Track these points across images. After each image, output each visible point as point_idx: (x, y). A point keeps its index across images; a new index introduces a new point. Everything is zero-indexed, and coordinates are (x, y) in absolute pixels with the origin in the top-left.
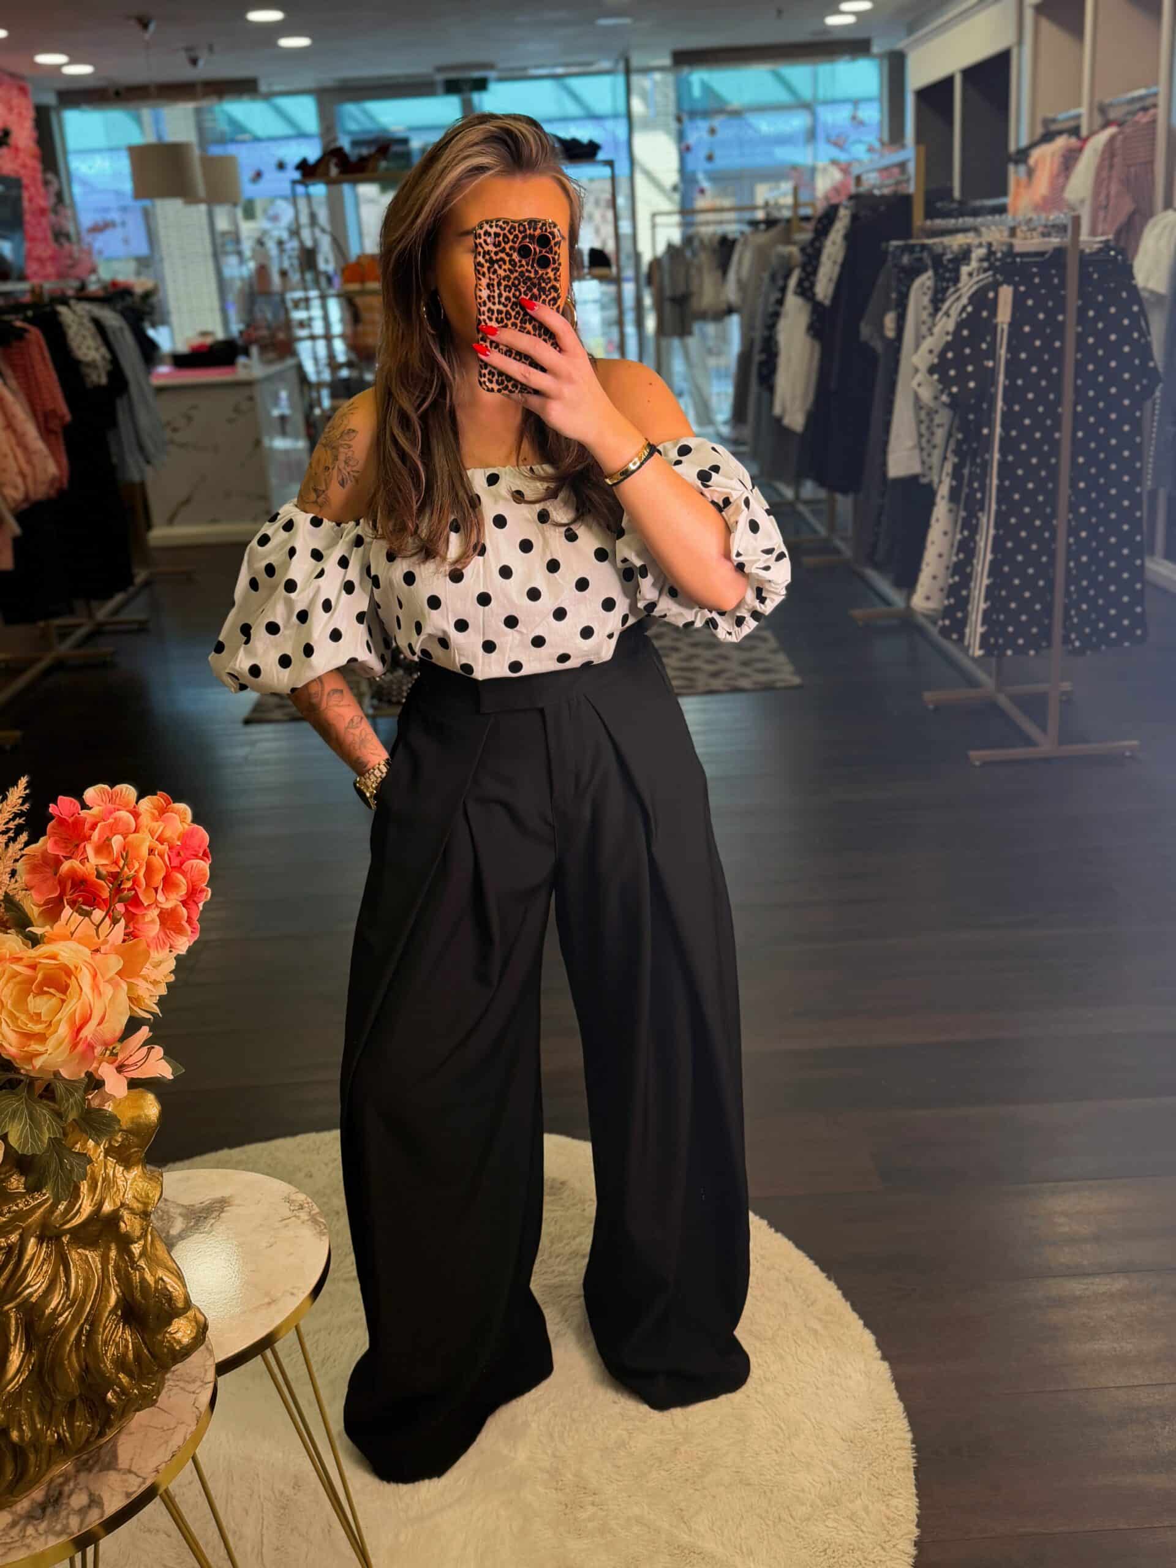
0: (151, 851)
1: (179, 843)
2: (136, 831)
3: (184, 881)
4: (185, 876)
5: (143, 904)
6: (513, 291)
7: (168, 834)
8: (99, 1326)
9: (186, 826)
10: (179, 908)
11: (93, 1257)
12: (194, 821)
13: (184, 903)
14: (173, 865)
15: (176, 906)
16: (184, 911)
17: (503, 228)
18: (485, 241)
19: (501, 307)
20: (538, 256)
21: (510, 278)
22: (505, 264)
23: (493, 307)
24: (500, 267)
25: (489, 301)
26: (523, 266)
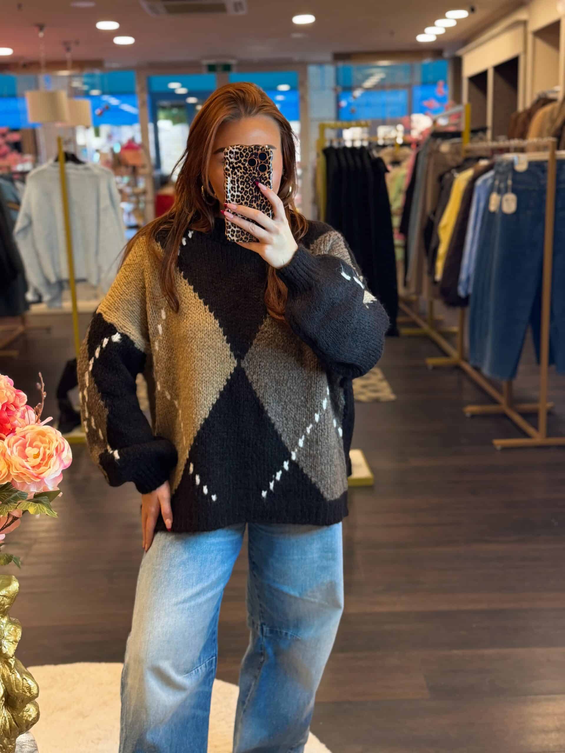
6: (245, 184)
17: (240, 149)
18: (230, 157)
19: (239, 194)
20: (259, 165)
21: (244, 177)
22: (241, 169)
23: (234, 193)
24: (238, 171)
25: (232, 190)
26: (251, 170)
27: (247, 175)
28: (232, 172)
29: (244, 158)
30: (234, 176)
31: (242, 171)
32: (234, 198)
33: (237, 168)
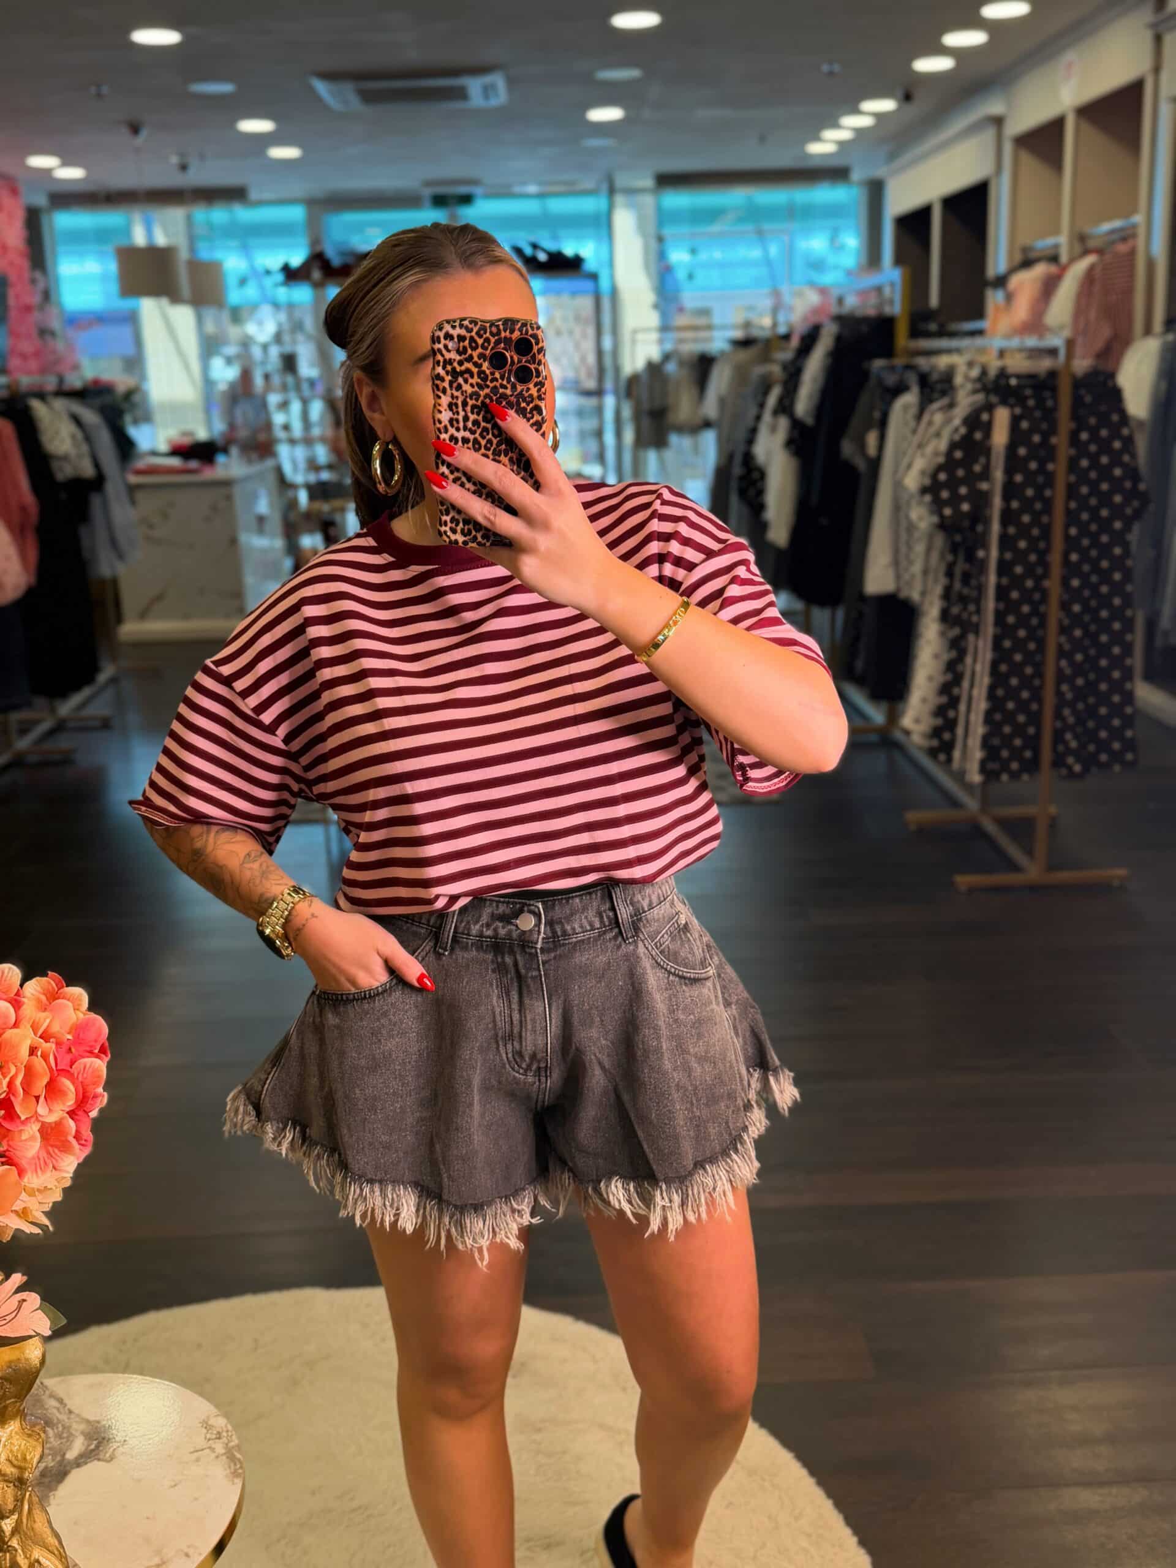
0: (33, 1051)
1: (70, 1037)
2: (16, 1025)
3: (72, 1088)
4: (73, 1083)
5: (19, 1117)
6: (482, 412)
7: (56, 1028)
9: (81, 1016)
10: (65, 1122)
12: (92, 1008)
13: (72, 1114)
14: (59, 1067)
15: (62, 1119)
16: (71, 1124)
17: (469, 331)
18: (445, 347)
19: (467, 432)
21: (479, 396)
22: (472, 376)
23: (457, 432)
24: (466, 381)
26: (496, 380)
27: (487, 391)
29: (479, 351)
30: (456, 393)
31: (475, 380)
33: (462, 373)
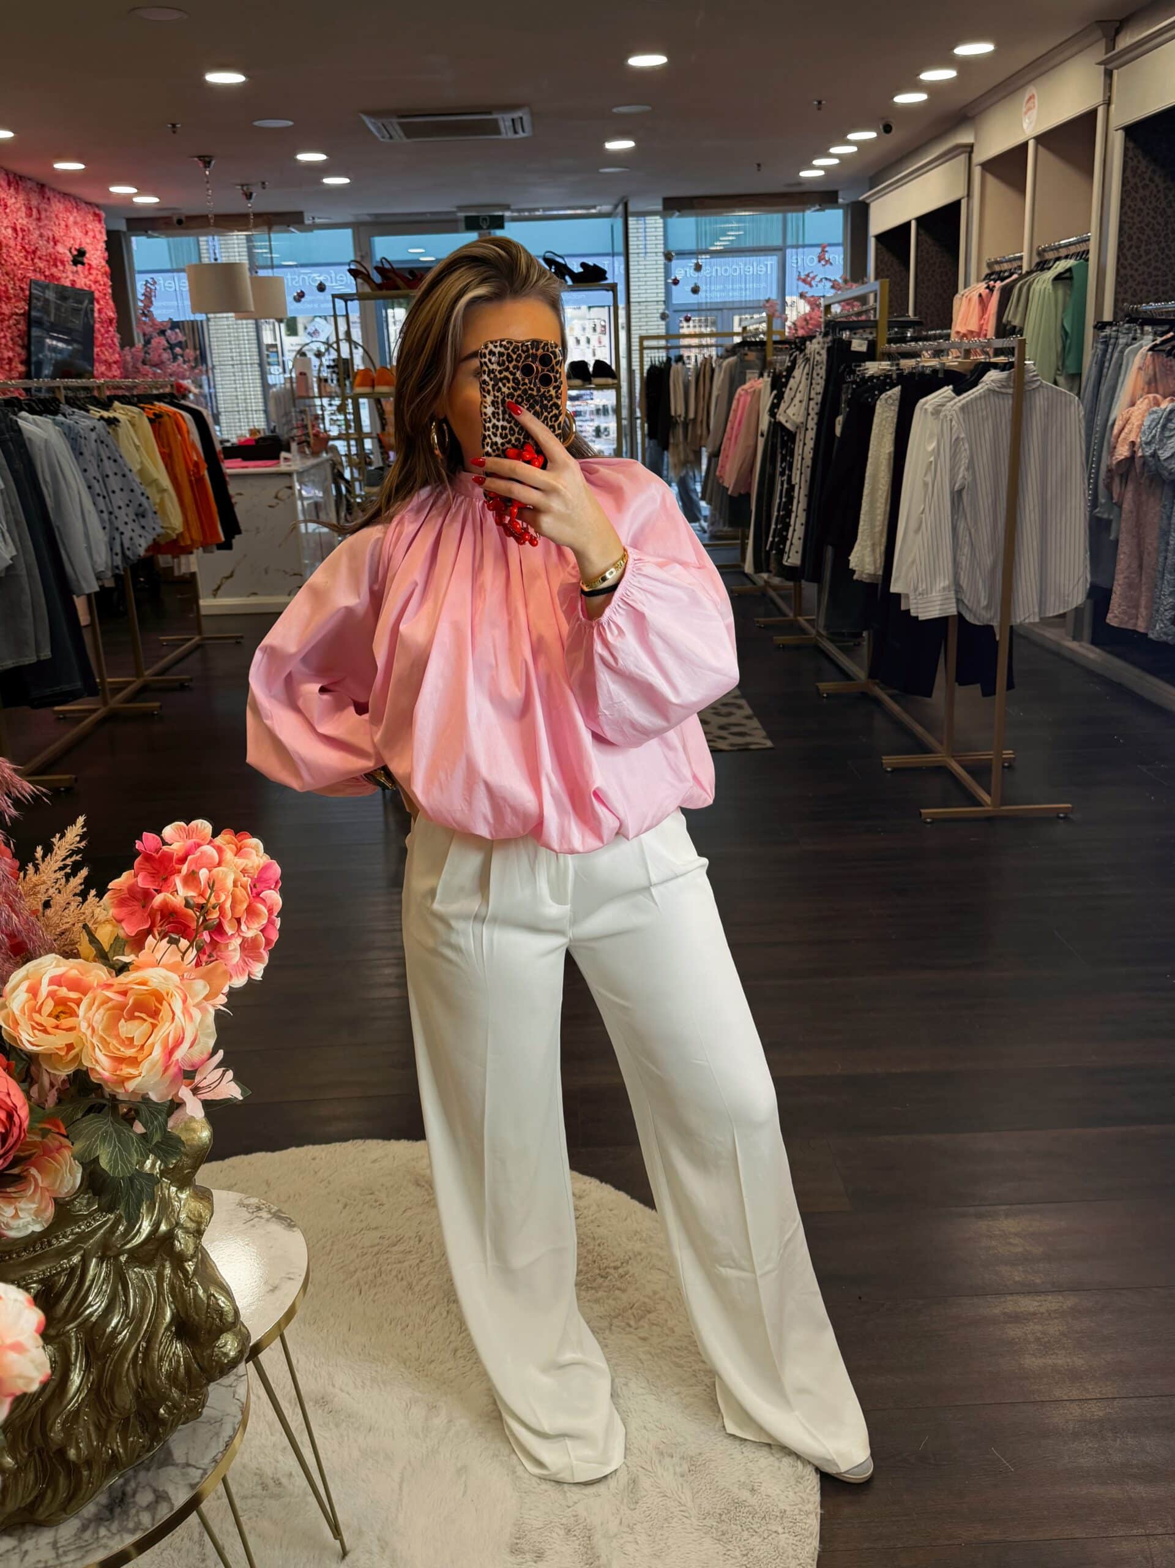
5: (227, 934)
8: (155, 1343)
9: (260, 858)
11: (150, 1275)
16: (263, 939)
17: (507, 349)
18: (490, 360)
19: (505, 424)
20: (540, 375)
21: (514, 396)
22: (509, 382)
23: (497, 423)
24: (504, 385)
25: (494, 417)
26: (526, 384)
27: (519, 392)
28: (494, 386)
29: (514, 363)
30: (497, 394)
31: (511, 384)
32: (497, 430)
33: (501, 380)
